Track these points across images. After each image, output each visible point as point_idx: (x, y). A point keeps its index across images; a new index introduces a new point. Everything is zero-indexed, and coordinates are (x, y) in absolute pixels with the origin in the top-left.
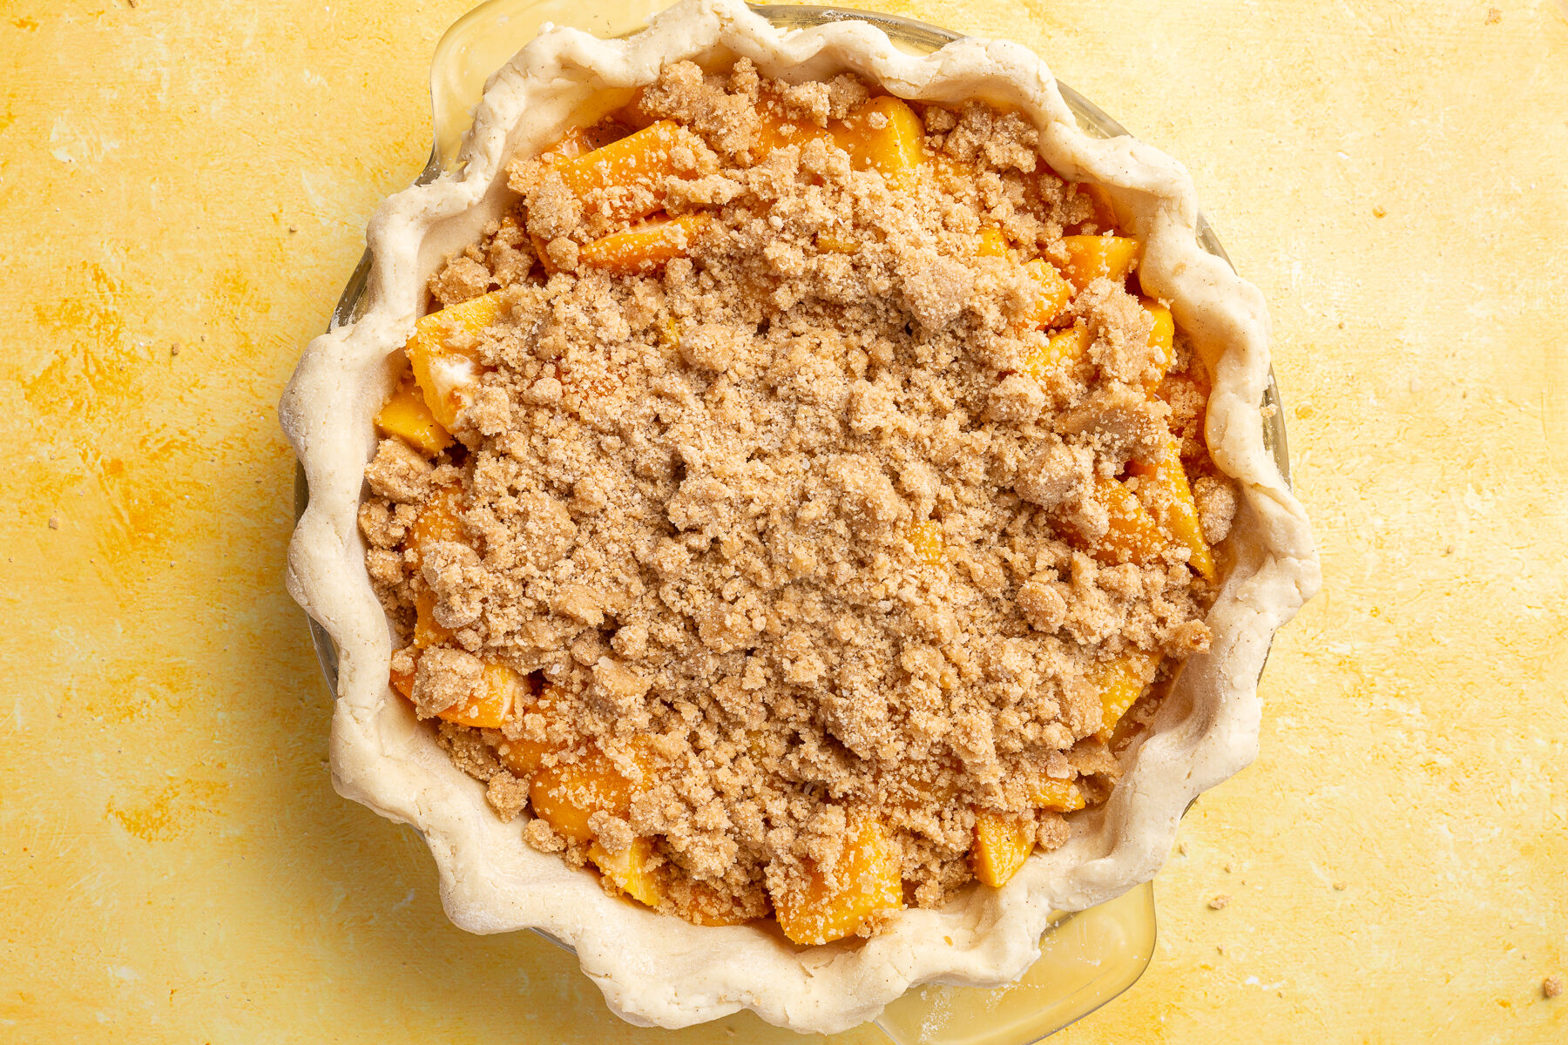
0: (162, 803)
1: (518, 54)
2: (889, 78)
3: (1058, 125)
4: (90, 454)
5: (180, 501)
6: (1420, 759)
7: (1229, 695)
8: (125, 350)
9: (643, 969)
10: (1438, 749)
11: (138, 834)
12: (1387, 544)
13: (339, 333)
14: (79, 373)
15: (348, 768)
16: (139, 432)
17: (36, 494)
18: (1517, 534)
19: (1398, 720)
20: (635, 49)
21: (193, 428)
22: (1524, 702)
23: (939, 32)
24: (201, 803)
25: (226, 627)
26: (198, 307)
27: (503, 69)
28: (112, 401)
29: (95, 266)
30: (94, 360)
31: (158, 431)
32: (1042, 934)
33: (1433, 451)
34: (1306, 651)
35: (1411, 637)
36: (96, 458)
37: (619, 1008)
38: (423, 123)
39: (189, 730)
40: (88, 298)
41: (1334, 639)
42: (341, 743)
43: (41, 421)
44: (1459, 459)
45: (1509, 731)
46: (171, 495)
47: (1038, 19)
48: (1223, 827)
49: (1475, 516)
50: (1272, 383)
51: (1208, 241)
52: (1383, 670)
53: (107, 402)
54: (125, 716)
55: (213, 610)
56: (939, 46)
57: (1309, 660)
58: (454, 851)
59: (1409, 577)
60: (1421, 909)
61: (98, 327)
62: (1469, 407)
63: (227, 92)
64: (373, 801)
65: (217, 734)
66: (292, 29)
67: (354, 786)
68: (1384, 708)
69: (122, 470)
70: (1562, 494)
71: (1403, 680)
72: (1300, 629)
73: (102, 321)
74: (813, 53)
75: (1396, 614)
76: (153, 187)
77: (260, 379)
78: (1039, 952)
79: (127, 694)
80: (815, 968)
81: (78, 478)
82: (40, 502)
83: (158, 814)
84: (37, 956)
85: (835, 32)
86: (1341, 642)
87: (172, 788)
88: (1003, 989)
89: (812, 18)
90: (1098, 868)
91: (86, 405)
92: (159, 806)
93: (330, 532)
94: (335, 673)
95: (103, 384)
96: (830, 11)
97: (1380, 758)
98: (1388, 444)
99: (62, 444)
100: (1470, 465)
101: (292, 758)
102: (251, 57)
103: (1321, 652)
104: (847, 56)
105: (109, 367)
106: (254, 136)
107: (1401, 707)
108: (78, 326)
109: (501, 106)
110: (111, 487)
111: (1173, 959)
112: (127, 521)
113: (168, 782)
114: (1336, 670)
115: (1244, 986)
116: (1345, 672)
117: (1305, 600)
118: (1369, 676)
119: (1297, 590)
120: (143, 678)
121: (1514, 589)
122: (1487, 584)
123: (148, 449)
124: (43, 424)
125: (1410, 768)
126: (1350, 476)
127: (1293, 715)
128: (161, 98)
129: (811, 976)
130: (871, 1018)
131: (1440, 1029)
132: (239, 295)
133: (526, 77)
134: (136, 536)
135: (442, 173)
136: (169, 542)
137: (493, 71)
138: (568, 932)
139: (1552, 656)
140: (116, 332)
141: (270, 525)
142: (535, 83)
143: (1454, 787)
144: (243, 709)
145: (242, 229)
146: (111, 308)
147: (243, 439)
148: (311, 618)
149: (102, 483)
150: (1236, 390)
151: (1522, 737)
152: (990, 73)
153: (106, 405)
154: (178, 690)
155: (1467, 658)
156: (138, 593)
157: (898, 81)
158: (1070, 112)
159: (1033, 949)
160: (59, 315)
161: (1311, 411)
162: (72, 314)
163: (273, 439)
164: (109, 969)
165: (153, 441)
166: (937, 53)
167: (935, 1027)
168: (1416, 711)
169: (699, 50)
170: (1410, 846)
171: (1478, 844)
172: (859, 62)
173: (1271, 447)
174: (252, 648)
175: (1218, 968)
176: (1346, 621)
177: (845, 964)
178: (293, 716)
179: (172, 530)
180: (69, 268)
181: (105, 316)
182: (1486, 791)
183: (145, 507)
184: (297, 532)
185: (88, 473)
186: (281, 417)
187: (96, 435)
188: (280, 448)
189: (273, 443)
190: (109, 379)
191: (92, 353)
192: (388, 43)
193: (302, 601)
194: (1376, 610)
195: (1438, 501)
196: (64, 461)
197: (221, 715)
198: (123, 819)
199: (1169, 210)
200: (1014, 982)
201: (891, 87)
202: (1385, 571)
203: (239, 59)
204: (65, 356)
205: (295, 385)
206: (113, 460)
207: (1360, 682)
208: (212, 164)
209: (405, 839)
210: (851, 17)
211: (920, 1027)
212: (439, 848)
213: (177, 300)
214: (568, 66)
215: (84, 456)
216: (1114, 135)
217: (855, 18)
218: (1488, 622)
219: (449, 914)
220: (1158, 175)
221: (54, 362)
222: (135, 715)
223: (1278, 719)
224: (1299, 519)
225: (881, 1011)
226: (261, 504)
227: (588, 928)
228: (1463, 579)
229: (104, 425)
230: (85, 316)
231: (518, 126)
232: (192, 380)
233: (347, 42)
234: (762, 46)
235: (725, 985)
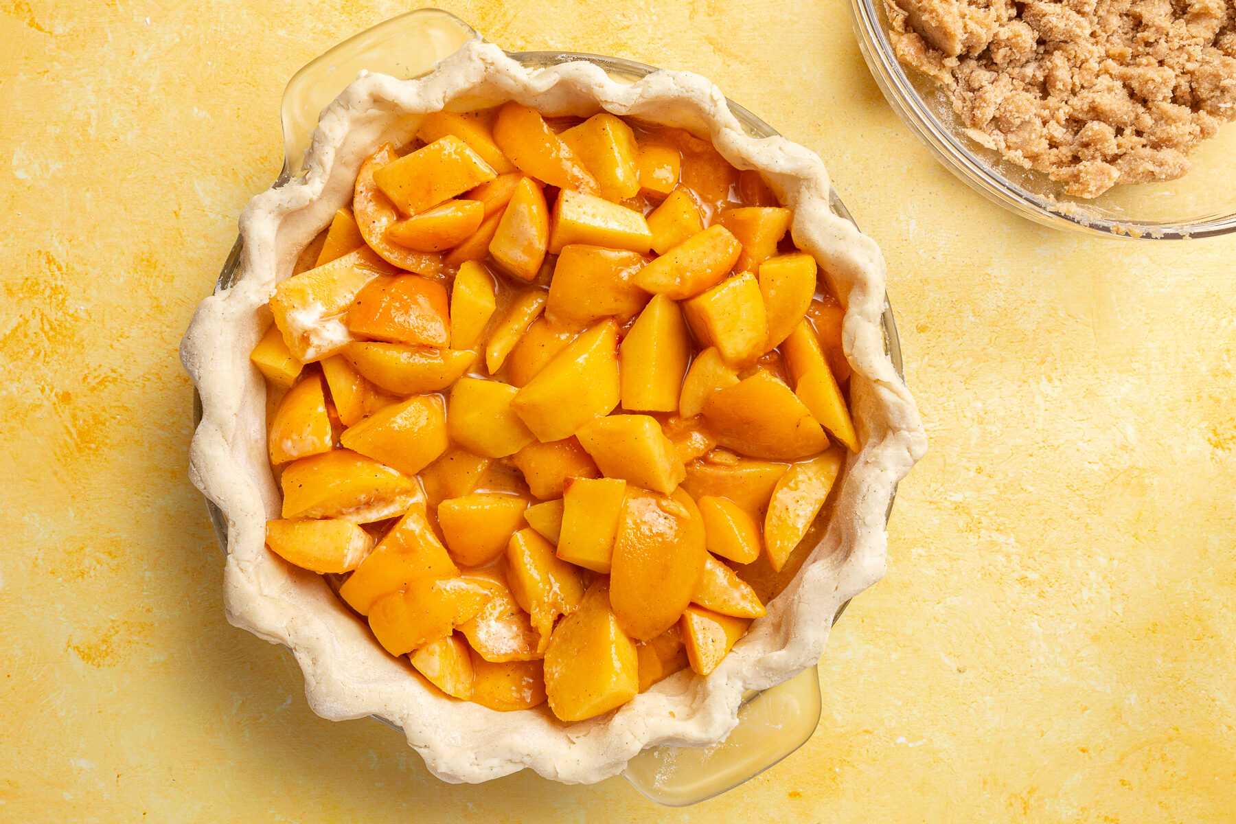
0: (106, 639)
1: (342, 94)
2: (606, 101)
3: (728, 130)
4: (47, 388)
5: (113, 420)
6: (1016, 575)
7: (863, 530)
8: (70, 313)
9: (453, 742)
10: (1029, 568)
11: (90, 662)
12: (986, 421)
13: (221, 294)
14: (38, 330)
15: (236, 605)
16: (82, 371)
17: (8, 419)
18: (1078, 411)
19: (998, 548)
20: (425, 86)
21: (120, 367)
22: (1089, 531)
23: (641, 67)
24: (136, 638)
25: (149, 510)
26: (122, 280)
27: (332, 104)
28: (62, 350)
29: (47, 254)
30: (48, 320)
31: (95, 370)
32: (739, 707)
33: (1016, 353)
34: (931, 500)
35: (1006, 487)
36: (52, 392)
37: (435, 769)
38: (280, 143)
39: (125, 585)
40: (42, 276)
41: (950, 491)
42: (231, 587)
43: (11, 366)
44: (1035, 358)
45: (1079, 553)
46: (107, 416)
47: (720, 53)
48: (876, 630)
49: (1049, 399)
50: (888, 307)
51: (838, 208)
52: (987, 512)
53: (58, 351)
54: (78, 577)
55: (139, 498)
56: (643, 76)
57: (933, 506)
58: (314, 661)
59: (1003, 444)
60: (1021, 684)
61: (50, 297)
62: (1040, 320)
63: (138, 125)
64: (255, 627)
65: (145, 587)
66: (184, 78)
67: (241, 618)
68: (989, 539)
69: (70, 399)
70: (1110, 381)
71: (1001, 519)
72: (926, 484)
73: (53, 292)
74: (552, 85)
75: (994, 471)
76: (88, 195)
77: (168, 330)
78: (737, 721)
79: (79, 561)
80: (577, 737)
81: (38, 406)
82: (12, 425)
83: (104, 647)
84: (19, 753)
85: (568, 69)
86: (956, 493)
87: (113, 628)
88: (712, 748)
89: (550, 60)
90: (775, 658)
91: (43, 353)
92: (104, 641)
93: (219, 437)
94: (225, 537)
95: (55, 337)
96: (563, 55)
97: (988, 576)
98: (984, 348)
99: (26, 382)
100: (1043, 362)
101: (200, 603)
102: (155, 100)
103: (942, 500)
104: (576, 86)
105: (58, 325)
106: (159, 156)
107: (999, 538)
108: (35, 297)
109: (331, 130)
110: (63, 412)
111: (843, 727)
112: (75, 436)
113: (110, 624)
114: (953, 513)
115: (895, 744)
116: (959, 514)
117: (916, 461)
118: (976, 516)
119: (908, 454)
120: (89, 549)
121: (1078, 450)
122: (1059, 447)
123: (89, 383)
124: (12, 368)
125: (1009, 582)
126: (957, 373)
127: (923, 547)
128: (92, 131)
129: (575, 743)
130: (618, 772)
131: (1038, 771)
132: (152, 270)
133: (348, 109)
134: (82, 446)
135: (292, 179)
136: (106, 450)
137: (326, 105)
138: (397, 716)
139: (1107, 498)
140: (63, 300)
141: (178, 435)
142: (354, 113)
143: (1041, 595)
144: (164, 569)
145: (152, 223)
146: (59, 283)
147: (157, 374)
148: (207, 499)
149: (56, 409)
150: (861, 313)
151: (1089, 557)
152: (677, 95)
153: (57, 353)
154: (116, 556)
155: (1047, 501)
156: (84, 488)
157: (612, 103)
158: (736, 120)
159: (733, 718)
160: (22, 289)
161: (927, 327)
162: (32, 288)
163: (179, 373)
164: (72, 761)
165: (92, 377)
166: (640, 82)
167: (665, 777)
168: (1012, 540)
169: (471, 85)
170: (1011, 638)
171: (1060, 635)
172: (584, 90)
173: (889, 353)
174: (168, 524)
175: (876, 732)
176: (958, 478)
177: (598, 734)
178: (200, 573)
179: (108, 441)
180: (28, 255)
181: (55, 289)
182: (1064, 597)
183: (87, 425)
184: (196, 438)
185: (46, 402)
186: (181, 356)
187: (51, 375)
188: (185, 379)
189: (179, 376)
190: (59, 333)
191: (46, 316)
192: (254, 86)
193: (200, 486)
194: (980, 468)
195: (1021, 388)
196: (28, 394)
197: (148, 574)
198: (79, 651)
199: (808, 188)
200: (720, 742)
201: (608, 107)
202: (985, 440)
203: (146, 101)
204: (27, 319)
205: (191, 333)
206: (64, 392)
207: (971, 521)
208: (129, 177)
209: (283, 659)
210: (578, 59)
211: (654, 778)
212: (303, 659)
213: (107, 275)
214: (378, 100)
215: (43, 390)
216: (768, 135)
217: (581, 59)
218: (1060, 475)
219: (311, 705)
220: (799, 163)
221: (19, 323)
222: (86, 576)
223: (912, 550)
224: (908, 404)
225: (625, 766)
226: (171, 421)
227: (410, 713)
228: (1041, 444)
229: (57, 367)
230: (41, 289)
231: (344, 144)
232: (120, 333)
233: (224, 86)
234: (515, 81)
235: (511, 751)
